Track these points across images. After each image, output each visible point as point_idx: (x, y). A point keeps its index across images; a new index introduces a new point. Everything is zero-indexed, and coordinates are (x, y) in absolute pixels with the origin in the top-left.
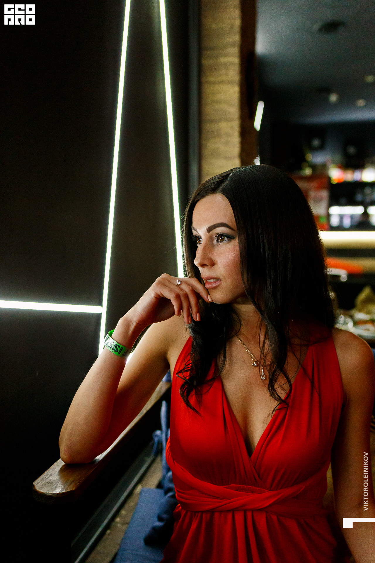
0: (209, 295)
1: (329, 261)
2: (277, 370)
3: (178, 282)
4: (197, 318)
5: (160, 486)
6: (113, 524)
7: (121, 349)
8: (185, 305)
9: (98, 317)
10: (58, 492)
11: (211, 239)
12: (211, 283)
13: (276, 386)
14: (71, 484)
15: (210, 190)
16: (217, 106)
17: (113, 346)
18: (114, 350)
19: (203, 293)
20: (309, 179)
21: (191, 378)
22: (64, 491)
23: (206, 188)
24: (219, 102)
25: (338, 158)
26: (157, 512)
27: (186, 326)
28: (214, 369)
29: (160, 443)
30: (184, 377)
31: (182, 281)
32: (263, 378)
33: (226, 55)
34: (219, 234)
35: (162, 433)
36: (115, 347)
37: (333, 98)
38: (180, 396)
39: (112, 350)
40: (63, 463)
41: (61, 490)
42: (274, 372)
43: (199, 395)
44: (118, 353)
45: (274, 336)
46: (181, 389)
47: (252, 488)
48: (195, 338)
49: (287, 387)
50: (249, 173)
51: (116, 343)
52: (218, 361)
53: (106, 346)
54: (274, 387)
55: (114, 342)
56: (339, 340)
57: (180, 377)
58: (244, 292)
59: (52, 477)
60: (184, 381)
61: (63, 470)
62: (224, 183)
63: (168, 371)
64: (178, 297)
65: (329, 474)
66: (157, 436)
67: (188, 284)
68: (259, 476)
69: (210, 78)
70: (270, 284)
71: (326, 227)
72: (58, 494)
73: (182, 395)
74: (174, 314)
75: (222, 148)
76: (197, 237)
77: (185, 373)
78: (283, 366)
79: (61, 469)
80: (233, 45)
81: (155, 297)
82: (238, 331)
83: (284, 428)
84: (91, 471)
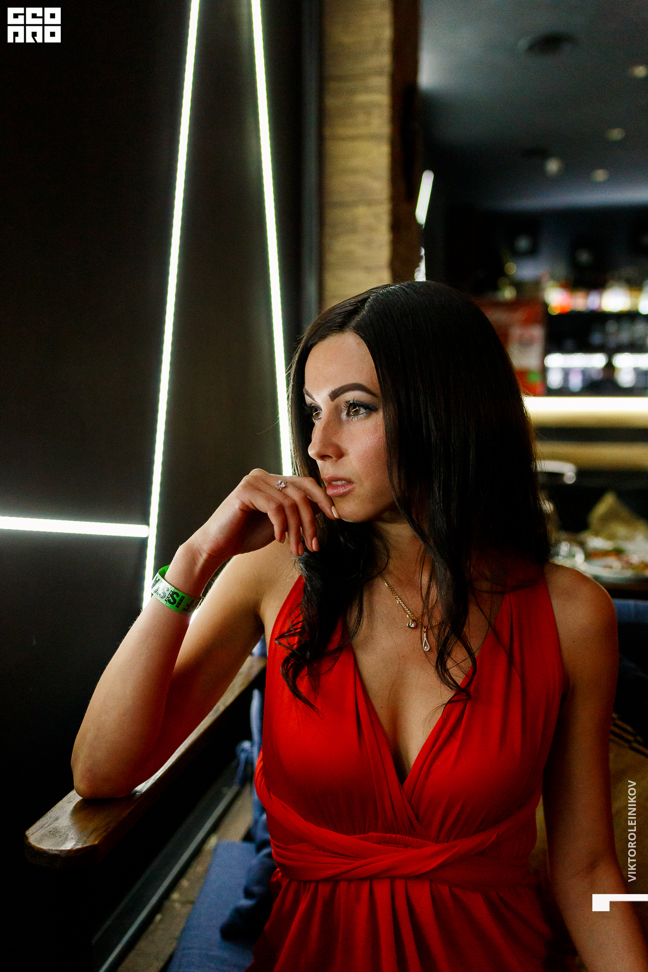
0: (334, 506)
1: (541, 448)
2: (451, 636)
3: (281, 484)
4: (313, 545)
5: (248, 837)
6: (167, 904)
7: (180, 600)
8: (292, 523)
9: (142, 543)
10: (69, 848)
11: (337, 411)
12: (337, 486)
13: (449, 664)
14: (92, 833)
15: (336, 327)
16: (351, 179)
17: (167, 593)
18: (169, 601)
19: (324, 504)
20: (511, 306)
21: (302, 647)
22: (79, 847)
23: (327, 322)
24: (354, 171)
25: (562, 270)
26: (243, 882)
27: (294, 558)
28: (340, 633)
29: (249, 762)
30: (289, 644)
31: (288, 483)
32: (427, 649)
33: (368, 90)
34: (351, 402)
35: (252, 746)
36: (171, 596)
37: (553, 166)
38: (281, 677)
39: (166, 600)
40: (79, 798)
41: (73, 844)
42: (447, 639)
43: (315, 677)
44: (176, 606)
45: (445, 578)
46: (283, 665)
47: (406, 838)
48: (309, 578)
49: (467, 665)
50: (403, 297)
51: (173, 589)
52: (348, 619)
53: (155, 593)
54: (445, 666)
55: (169, 586)
56: (558, 582)
57: (283, 645)
58: (394, 502)
59: (59, 821)
60: (290, 652)
61: (79, 809)
62: (358, 314)
63: (262, 637)
64: (280, 509)
65: (540, 814)
66: (243, 750)
67: (299, 488)
68: (417, 818)
69: (339, 129)
70: (438, 487)
71: (539, 389)
72: (69, 851)
73: (286, 675)
74: (273, 538)
75: (360, 251)
76: (313, 407)
77: (291, 639)
78: (463, 629)
79: (75, 807)
80: (379, 73)
81: (241, 510)
82: (385, 568)
83: (460, 732)
84: (129, 811)
